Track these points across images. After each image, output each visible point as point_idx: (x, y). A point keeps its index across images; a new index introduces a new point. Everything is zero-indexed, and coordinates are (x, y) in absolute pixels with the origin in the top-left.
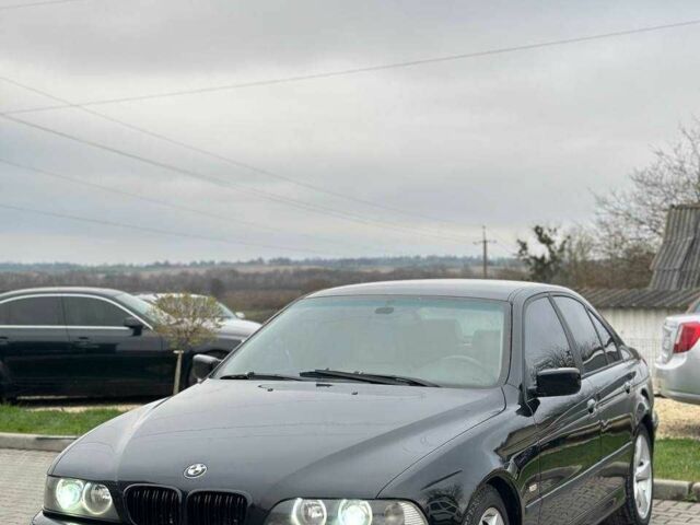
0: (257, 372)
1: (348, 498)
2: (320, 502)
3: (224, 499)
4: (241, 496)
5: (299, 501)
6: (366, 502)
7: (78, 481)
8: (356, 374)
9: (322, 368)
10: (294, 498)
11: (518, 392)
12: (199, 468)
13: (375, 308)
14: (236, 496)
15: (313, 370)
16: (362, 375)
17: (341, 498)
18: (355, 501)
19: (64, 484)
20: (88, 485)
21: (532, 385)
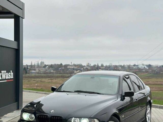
0: (65, 91)
1: (84, 118)
2: (78, 118)
3: (58, 118)
4: (61, 117)
5: (73, 118)
6: (87, 119)
7: (28, 113)
8: (86, 91)
9: (79, 90)
10: (72, 118)
11: (120, 96)
12: (53, 111)
13: (91, 77)
14: (60, 117)
15: (77, 90)
16: (87, 92)
17: (82, 118)
18: (85, 119)
19: (24, 114)
20: (30, 114)
21: (124, 94)
